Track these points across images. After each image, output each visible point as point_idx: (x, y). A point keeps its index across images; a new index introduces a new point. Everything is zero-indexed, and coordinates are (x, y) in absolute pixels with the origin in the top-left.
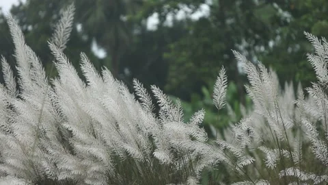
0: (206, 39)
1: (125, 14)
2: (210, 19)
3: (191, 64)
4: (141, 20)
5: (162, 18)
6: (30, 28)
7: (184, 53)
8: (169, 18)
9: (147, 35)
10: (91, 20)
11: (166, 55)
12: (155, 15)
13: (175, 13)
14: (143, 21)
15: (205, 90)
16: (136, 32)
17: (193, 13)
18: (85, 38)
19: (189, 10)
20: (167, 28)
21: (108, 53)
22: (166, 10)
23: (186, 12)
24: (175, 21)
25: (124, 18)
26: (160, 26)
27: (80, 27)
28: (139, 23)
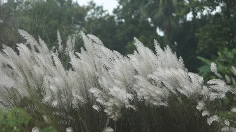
0: (219, 26)
1: (174, 13)
2: (221, 14)
3: (211, 39)
4: (183, 15)
5: (195, 14)
6: (123, 20)
7: (207, 33)
8: (199, 14)
9: (187, 23)
10: (156, 16)
11: (196, 34)
12: (191, 13)
13: (202, 12)
14: (184, 16)
15: (219, 53)
16: (181, 22)
17: (212, 11)
18: (152, 25)
19: (210, 10)
20: (198, 19)
21: (165, 33)
22: (197, 10)
23: (208, 11)
24: (202, 16)
25: (174, 15)
26: (194, 18)
27: (149, 20)
28: (182, 17)
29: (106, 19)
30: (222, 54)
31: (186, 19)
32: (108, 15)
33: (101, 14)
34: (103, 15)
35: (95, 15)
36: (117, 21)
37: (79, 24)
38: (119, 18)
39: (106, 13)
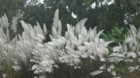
0: (113, 12)
1: (84, 3)
2: (114, 4)
3: (107, 21)
5: (97, 4)
6: (50, 7)
7: (105, 17)
8: (100, 4)
9: (91, 10)
10: (72, 5)
11: (98, 17)
12: (95, 3)
13: (102, 2)
14: (90, 5)
15: (112, 30)
16: (88, 9)
17: (108, 2)
18: (69, 11)
19: (107, 1)
20: (99, 8)
21: (78, 16)
22: (99, 1)
23: (106, 2)
24: (102, 5)
26: (96, 7)
27: (67, 7)
28: (89, 6)
29: (39, 6)
30: (114, 31)
31: (91, 7)
32: (40, 3)
33: (36, 3)
34: (37, 4)
35: (32, 4)
36: (46, 8)
37: (20, 9)
38: (47, 6)
39: (39, 2)
